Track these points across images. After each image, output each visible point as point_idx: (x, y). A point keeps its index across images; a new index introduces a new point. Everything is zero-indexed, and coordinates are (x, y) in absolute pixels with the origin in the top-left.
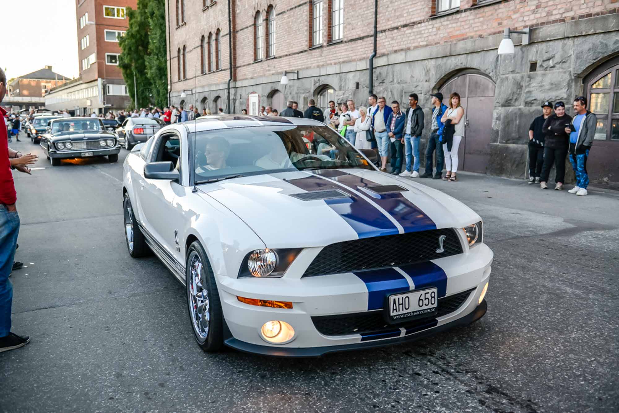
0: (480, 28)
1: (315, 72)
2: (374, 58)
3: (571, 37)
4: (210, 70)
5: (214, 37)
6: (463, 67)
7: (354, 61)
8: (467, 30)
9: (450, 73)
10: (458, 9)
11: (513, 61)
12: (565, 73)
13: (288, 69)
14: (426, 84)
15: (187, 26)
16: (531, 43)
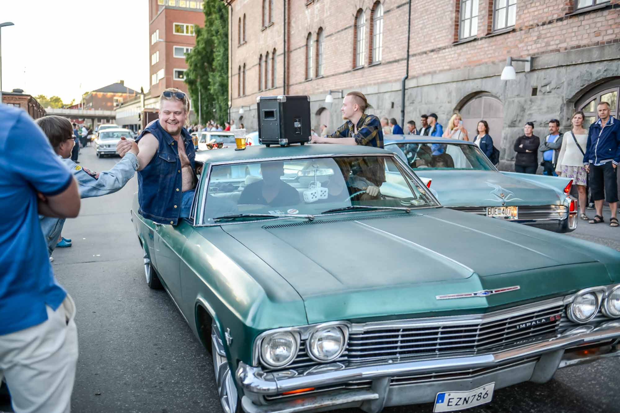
0: (493, 55)
2: (406, 81)
3: (564, 66)
4: (266, 87)
5: (270, 56)
6: (479, 90)
7: (390, 82)
8: (482, 57)
9: (468, 95)
10: (475, 37)
11: (518, 86)
12: (559, 97)
13: (333, 88)
14: (449, 105)
15: (247, 45)
16: (532, 70)
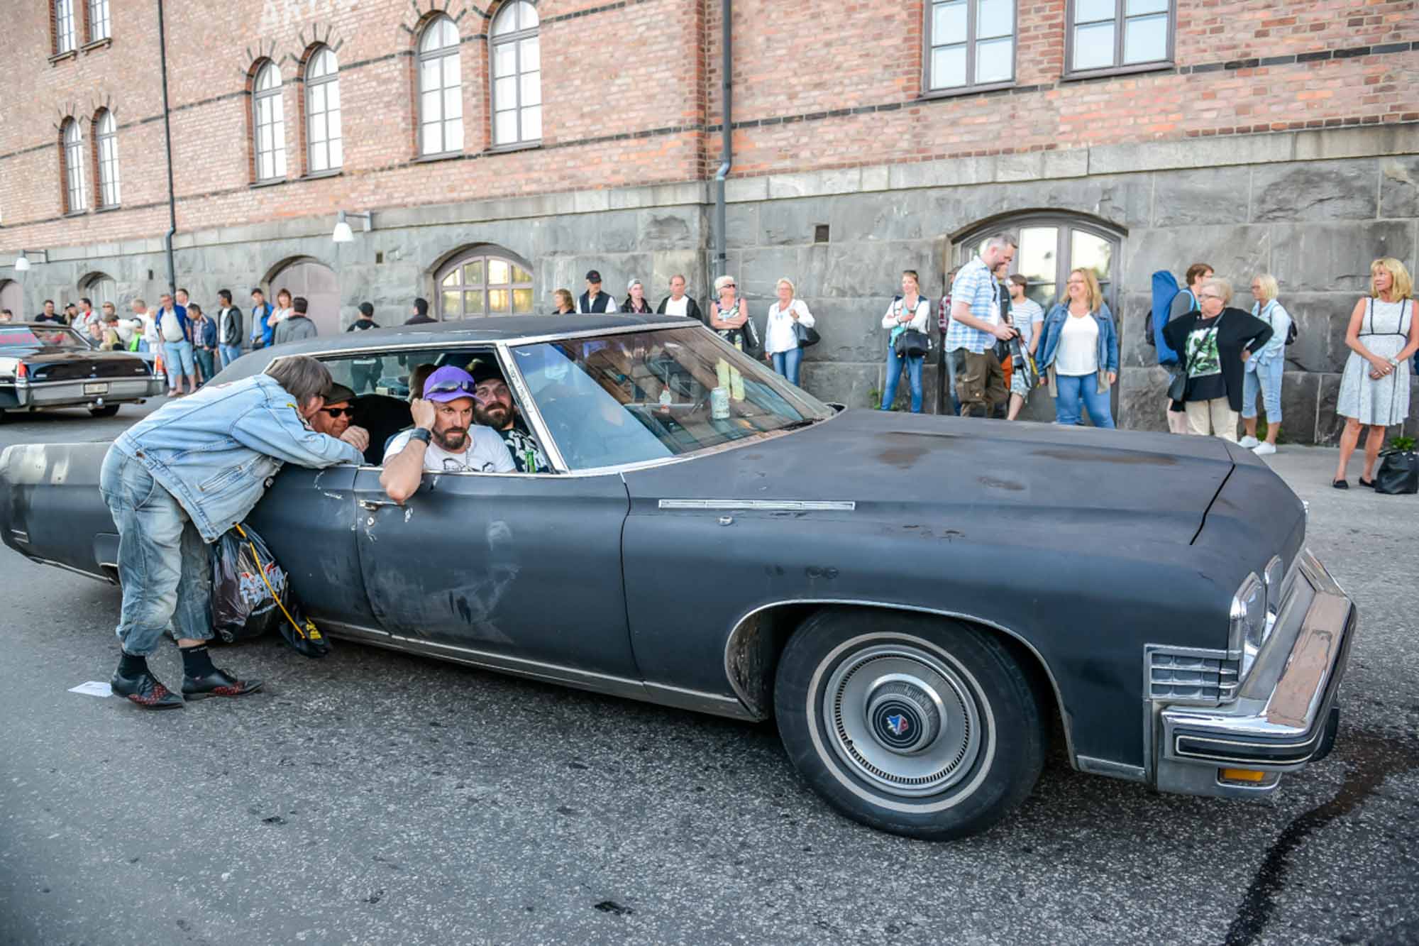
0: (314, 206)
1: (78, 253)
2: (173, 236)
3: (415, 226)
6: (297, 254)
7: (141, 237)
8: (298, 207)
9: (281, 262)
10: (284, 179)
11: (356, 250)
12: (412, 266)
13: (26, 246)
14: (252, 275)
16: (374, 230)
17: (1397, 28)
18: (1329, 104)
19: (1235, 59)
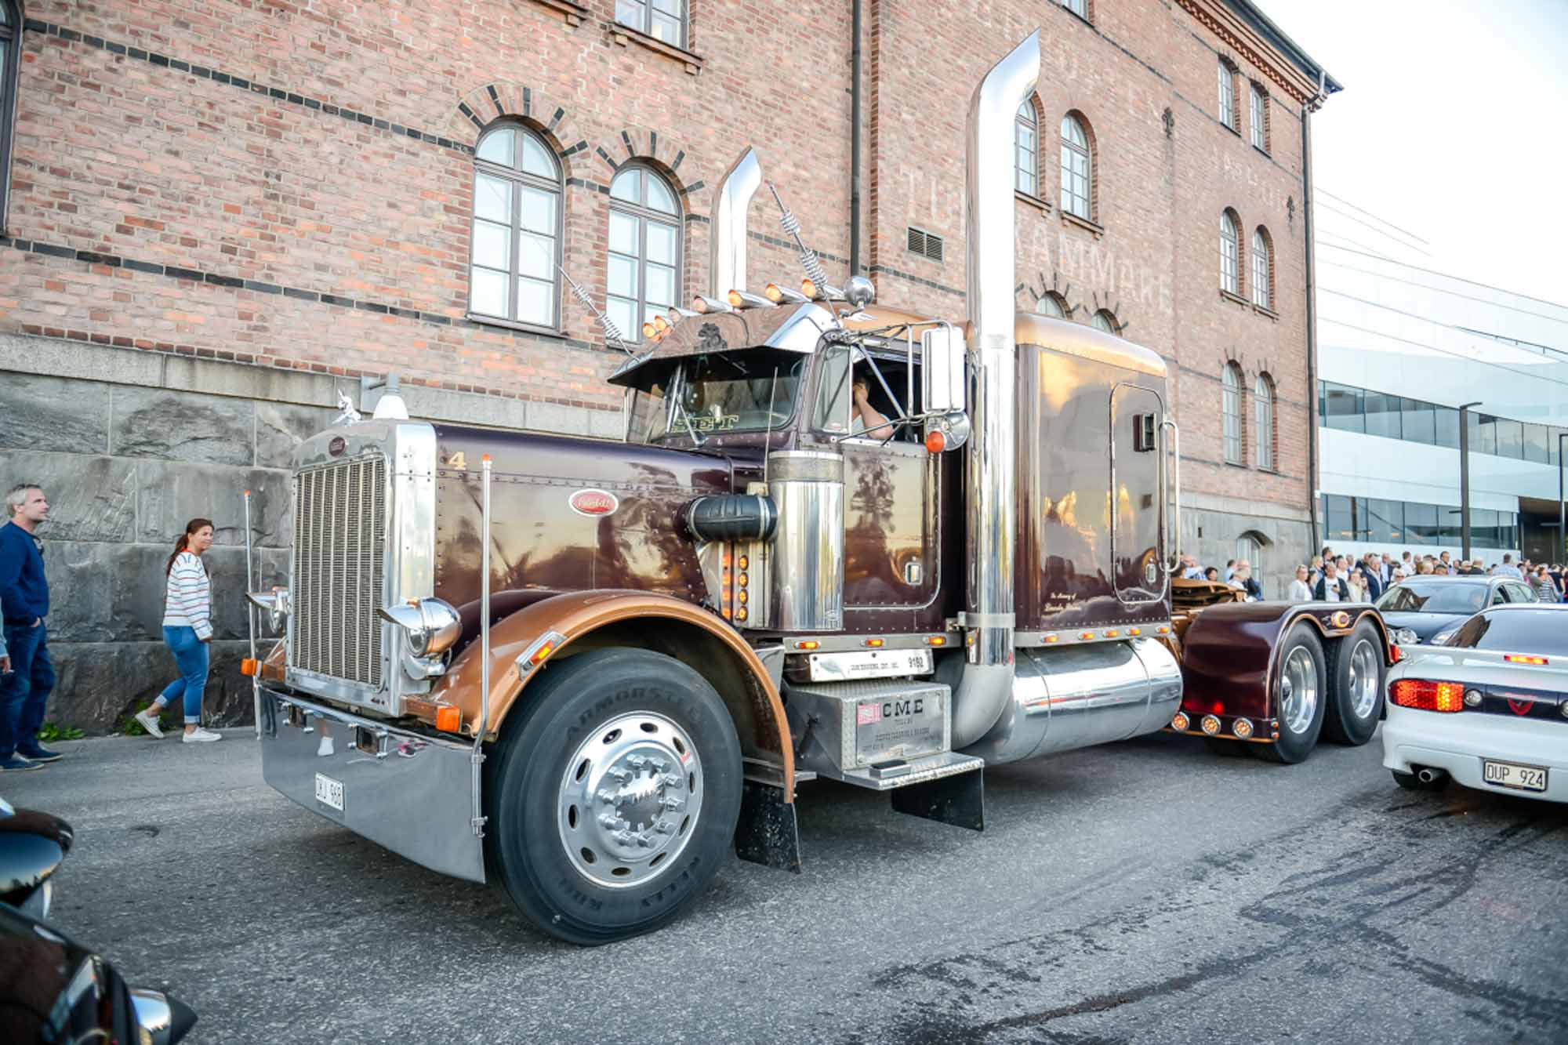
17: (270, 268)
18: (201, 331)
19: (91, 251)
